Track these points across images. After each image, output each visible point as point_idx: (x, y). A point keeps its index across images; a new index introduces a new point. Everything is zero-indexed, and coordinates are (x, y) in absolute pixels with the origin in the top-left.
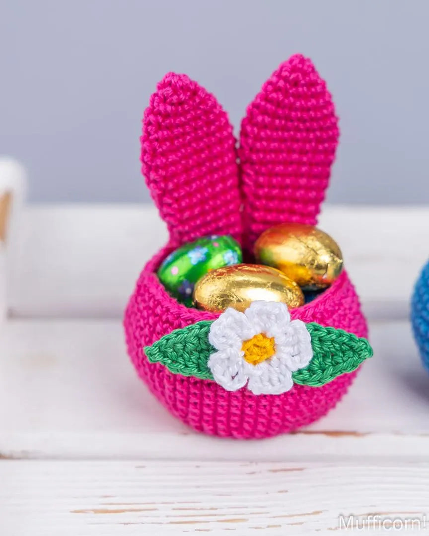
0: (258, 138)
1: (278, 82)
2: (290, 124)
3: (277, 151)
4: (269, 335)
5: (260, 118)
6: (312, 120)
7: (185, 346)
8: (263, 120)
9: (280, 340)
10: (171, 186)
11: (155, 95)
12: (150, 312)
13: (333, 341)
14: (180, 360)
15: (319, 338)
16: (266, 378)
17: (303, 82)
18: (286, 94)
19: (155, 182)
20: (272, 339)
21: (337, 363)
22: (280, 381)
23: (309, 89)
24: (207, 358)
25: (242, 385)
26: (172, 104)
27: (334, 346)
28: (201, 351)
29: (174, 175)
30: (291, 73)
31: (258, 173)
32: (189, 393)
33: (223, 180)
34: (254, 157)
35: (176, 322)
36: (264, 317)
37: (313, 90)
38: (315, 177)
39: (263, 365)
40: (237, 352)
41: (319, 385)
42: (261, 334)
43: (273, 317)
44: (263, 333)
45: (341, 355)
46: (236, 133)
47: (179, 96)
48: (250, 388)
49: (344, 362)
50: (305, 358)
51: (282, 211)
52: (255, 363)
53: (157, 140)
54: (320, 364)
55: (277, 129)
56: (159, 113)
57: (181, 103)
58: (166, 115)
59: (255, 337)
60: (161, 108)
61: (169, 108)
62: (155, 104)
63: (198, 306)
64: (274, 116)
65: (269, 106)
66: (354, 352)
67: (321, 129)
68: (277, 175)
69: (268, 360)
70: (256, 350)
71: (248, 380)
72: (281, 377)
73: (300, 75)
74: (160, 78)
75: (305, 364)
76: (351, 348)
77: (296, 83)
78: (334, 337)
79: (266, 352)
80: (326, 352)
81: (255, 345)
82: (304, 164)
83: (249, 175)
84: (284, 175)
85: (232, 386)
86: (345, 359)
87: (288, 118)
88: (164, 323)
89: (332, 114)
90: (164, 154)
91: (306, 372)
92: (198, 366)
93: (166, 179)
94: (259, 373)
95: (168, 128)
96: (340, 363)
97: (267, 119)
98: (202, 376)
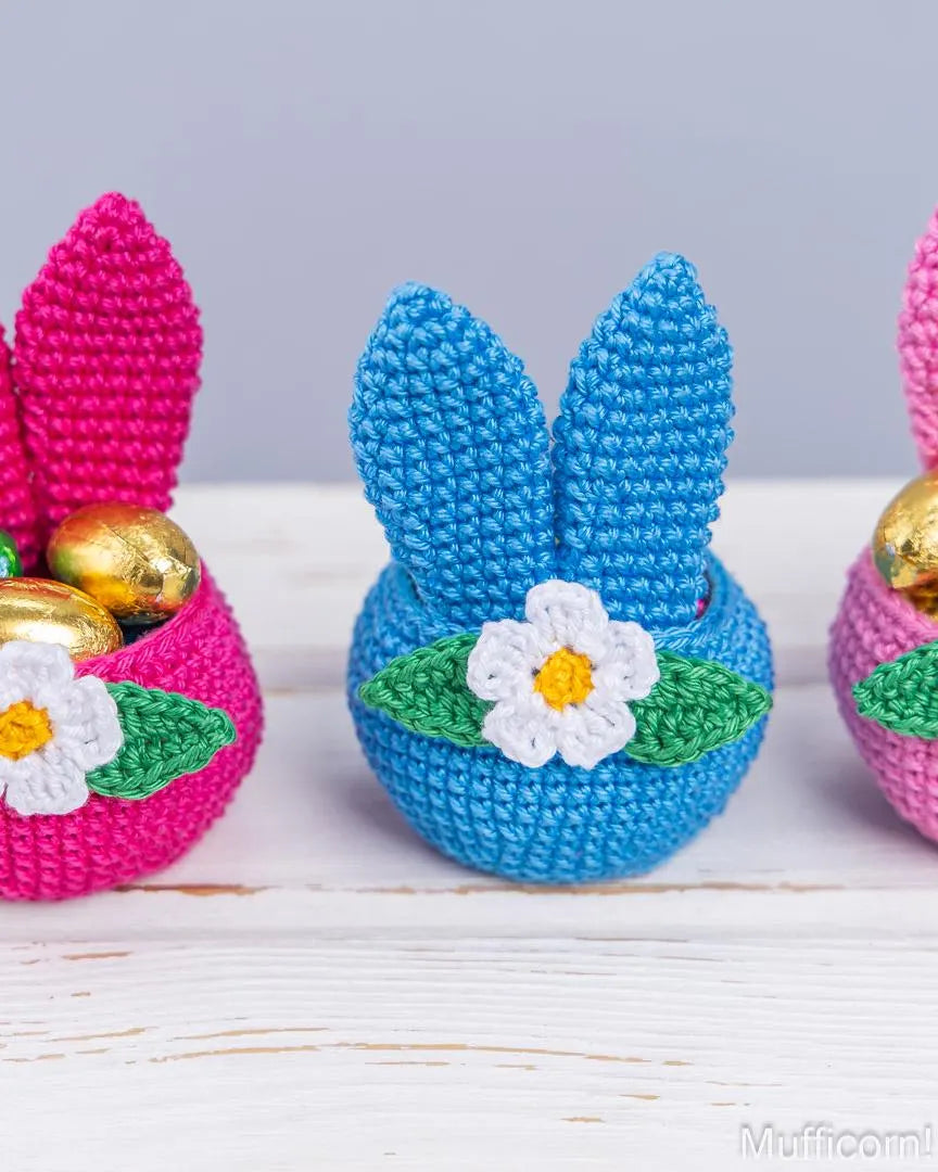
0: (44, 348)
1: (74, 244)
2: (102, 321)
4: (37, 705)
5: (45, 311)
6: (145, 312)
8: (51, 315)
9: (58, 712)
13: (162, 715)
15: (137, 708)
16: (38, 786)
17: (121, 243)
18: (92, 266)
20: (44, 712)
21: (171, 755)
22: (63, 788)
23: (134, 258)
27: (165, 725)
30: (97, 227)
31: (51, 412)
34: (41, 382)
36: (27, 672)
37: (142, 258)
38: (160, 418)
39: (32, 760)
41: (141, 797)
42: (25, 702)
43: (44, 671)
44: (28, 700)
45: (178, 740)
48: (10, 802)
49: (183, 752)
50: (110, 743)
51: (103, 483)
52: (16, 756)
54: (141, 756)
55: (79, 331)
59: (12, 707)
64: (72, 306)
65: (60, 288)
66: (200, 734)
67: (164, 330)
68: (87, 415)
69: (40, 750)
70: (15, 732)
71: (6, 786)
72: (67, 783)
73: (115, 230)
75: (109, 757)
76: (196, 727)
77: (107, 246)
78: (163, 707)
79: (34, 737)
80: (152, 735)
81: (15, 724)
82: (137, 395)
83: (35, 417)
84: (101, 416)
86: (184, 747)
87: (98, 311)
89: (185, 302)
91: (115, 772)
94: (25, 774)
96: (176, 755)
97: (59, 313)
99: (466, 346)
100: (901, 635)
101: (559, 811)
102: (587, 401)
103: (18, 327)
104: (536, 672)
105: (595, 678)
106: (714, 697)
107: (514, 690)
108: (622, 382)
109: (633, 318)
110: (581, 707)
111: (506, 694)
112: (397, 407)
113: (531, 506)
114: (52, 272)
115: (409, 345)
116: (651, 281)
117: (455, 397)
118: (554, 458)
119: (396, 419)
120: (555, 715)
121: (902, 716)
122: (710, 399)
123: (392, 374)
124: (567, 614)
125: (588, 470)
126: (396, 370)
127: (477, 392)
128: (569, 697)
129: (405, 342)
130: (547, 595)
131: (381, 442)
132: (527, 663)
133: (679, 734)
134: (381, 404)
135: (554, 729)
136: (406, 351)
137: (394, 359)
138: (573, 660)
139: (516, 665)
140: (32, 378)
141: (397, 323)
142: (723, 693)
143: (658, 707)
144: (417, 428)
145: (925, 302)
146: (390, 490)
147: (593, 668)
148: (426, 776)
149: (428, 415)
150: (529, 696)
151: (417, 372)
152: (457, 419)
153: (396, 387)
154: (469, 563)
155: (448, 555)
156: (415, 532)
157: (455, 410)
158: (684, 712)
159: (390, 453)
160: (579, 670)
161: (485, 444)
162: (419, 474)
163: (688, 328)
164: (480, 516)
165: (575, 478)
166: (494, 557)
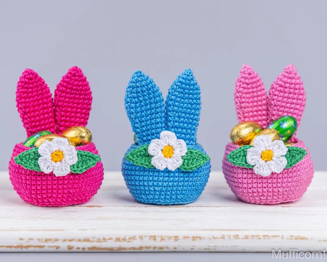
0: (61, 96)
1: (68, 75)
2: (73, 91)
3: (69, 102)
4: (61, 151)
5: (61, 88)
6: (81, 90)
7: (29, 156)
8: (63, 89)
9: (65, 152)
10: (27, 111)
11: (21, 76)
14: (28, 163)
15: (80, 154)
16: (60, 169)
18: (71, 79)
19: (21, 108)
20: (62, 152)
21: (88, 164)
22: (65, 170)
24: (38, 160)
25: (51, 171)
27: (86, 158)
28: (35, 159)
32: (31, 180)
33: (48, 113)
34: (60, 103)
36: (59, 144)
37: (81, 78)
38: (83, 113)
39: (59, 163)
40: (49, 157)
41: (81, 173)
43: (62, 144)
44: (59, 150)
45: (89, 161)
46: (53, 97)
47: (30, 76)
48: (54, 173)
50: (75, 160)
52: (56, 162)
53: (21, 92)
54: (81, 165)
55: (68, 93)
56: (23, 82)
57: (31, 79)
58: (25, 83)
59: (56, 151)
60: (24, 80)
61: (27, 80)
62: (21, 79)
64: (67, 88)
65: (64, 84)
66: (94, 159)
67: (85, 95)
68: (68, 112)
69: (61, 161)
70: (56, 157)
71: (53, 169)
72: (66, 168)
75: (75, 163)
77: (74, 75)
78: (86, 154)
79: (60, 157)
80: (83, 160)
81: (56, 155)
82: (79, 108)
83: (58, 111)
84: (71, 112)
85: (47, 171)
87: (72, 89)
89: (89, 89)
90: (24, 98)
91: (76, 168)
92: (34, 165)
93: (25, 108)
94: (57, 166)
95: (26, 88)
97: (64, 89)
98: (35, 169)
99: (148, 81)
101: (167, 183)
102: (172, 95)
103: (55, 93)
104: (162, 150)
105: (174, 152)
106: (198, 157)
107: (158, 153)
108: (178, 92)
110: (171, 158)
111: (156, 154)
112: (135, 95)
113: (161, 117)
114: (63, 81)
116: (184, 73)
117: (146, 93)
119: (134, 98)
120: (166, 159)
121: (237, 161)
122: (196, 99)
123: (133, 88)
124: (168, 137)
125: (172, 109)
126: (134, 87)
127: (150, 92)
128: (169, 156)
129: (136, 81)
130: (164, 133)
131: (131, 103)
132: (161, 148)
133: (192, 164)
134: (131, 95)
135: (166, 162)
136: (136, 83)
137: (134, 85)
138: (169, 147)
139: (158, 148)
140: (58, 103)
141: (135, 77)
143: (187, 159)
144: (138, 99)
145: (239, 89)
146: (133, 113)
147: (174, 150)
148: (139, 178)
149: (140, 97)
150: (161, 154)
151: (138, 87)
152: (146, 98)
153: (134, 90)
154: (148, 131)
155: (144, 129)
156: (137, 123)
157: (146, 95)
158: (192, 160)
159: (133, 105)
160: (171, 150)
161: (152, 103)
162: (138, 110)
163: (192, 83)
164: (151, 120)
165: (170, 111)
166: (153, 129)
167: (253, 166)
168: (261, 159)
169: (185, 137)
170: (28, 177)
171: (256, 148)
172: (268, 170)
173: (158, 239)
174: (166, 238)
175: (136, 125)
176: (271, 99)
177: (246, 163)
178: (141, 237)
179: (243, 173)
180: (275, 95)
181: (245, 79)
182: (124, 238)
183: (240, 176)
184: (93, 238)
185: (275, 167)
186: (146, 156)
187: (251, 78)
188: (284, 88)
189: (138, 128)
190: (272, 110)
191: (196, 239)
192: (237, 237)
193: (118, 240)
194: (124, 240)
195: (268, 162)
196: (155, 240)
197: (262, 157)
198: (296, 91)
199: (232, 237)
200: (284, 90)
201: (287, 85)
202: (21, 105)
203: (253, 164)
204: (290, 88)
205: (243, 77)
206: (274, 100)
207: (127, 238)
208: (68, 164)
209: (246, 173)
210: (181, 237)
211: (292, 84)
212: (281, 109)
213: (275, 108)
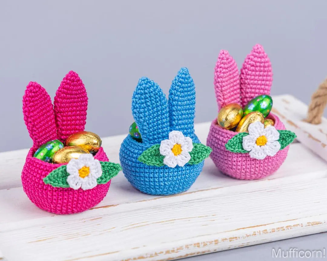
0: (62, 103)
1: (67, 81)
2: (72, 96)
4: (87, 166)
5: (62, 95)
7: (58, 176)
9: (91, 167)
10: (36, 123)
11: (26, 90)
12: (38, 169)
13: (108, 166)
14: (56, 181)
15: (103, 166)
16: (87, 183)
17: (76, 80)
18: (70, 85)
20: (88, 168)
21: (110, 174)
22: (92, 183)
24: (66, 178)
25: (80, 186)
26: (34, 92)
27: (108, 168)
28: (63, 177)
29: (36, 119)
30: (71, 77)
31: (62, 116)
32: (58, 195)
33: (51, 120)
34: (61, 110)
35: (50, 170)
36: (85, 160)
38: (82, 115)
39: (86, 178)
40: (77, 174)
41: (105, 183)
42: (85, 166)
43: (88, 159)
45: (111, 171)
47: (36, 89)
48: (82, 188)
49: (113, 173)
50: (100, 173)
52: (83, 177)
53: (30, 106)
54: (105, 175)
55: (68, 99)
56: (30, 96)
57: (37, 92)
58: (32, 97)
59: (83, 168)
60: (30, 94)
61: (33, 94)
62: (28, 93)
63: (56, 163)
64: (67, 94)
65: (65, 90)
66: (115, 169)
67: (82, 97)
69: (88, 176)
70: (83, 173)
71: (82, 185)
73: (74, 77)
74: (27, 84)
75: (100, 176)
76: (114, 168)
77: (73, 81)
78: (108, 165)
79: (87, 173)
80: (106, 170)
81: (83, 171)
84: (71, 116)
85: (76, 188)
86: (113, 172)
87: (71, 94)
88: (45, 171)
89: (85, 91)
90: (32, 112)
91: (100, 179)
92: (63, 183)
94: (85, 181)
95: (33, 102)
96: (111, 174)
97: (65, 95)
98: (64, 186)
99: (155, 87)
100: (229, 136)
101: (176, 177)
102: (175, 96)
104: (172, 149)
105: (182, 149)
106: (202, 150)
107: (169, 153)
108: (180, 92)
109: (181, 79)
110: (180, 155)
111: (167, 154)
112: (143, 101)
113: (166, 118)
114: (61, 87)
115: (145, 89)
116: (182, 73)
117: (153, 98)
118: (169, 108)
119: (143, 103)
120: (176, 157)
121: (234, 149)
122: (192, 94)
123: (142, 94)
124: (176, 137)
125: (176, 109)
126: (143, 94)
127: (157, 96)
128: (178, 153)
129: (144, 88)
130: (172, 134)
131: (140, 108)
132: (170, 147)
133: (197, 158)
134: (140, 101)
135: (176, 160)
136: (144, 90)
137: (142, 91)
138: (178, 146)
139: (168, 148)
141: (142, 84)
142: (204, 149)
143: (193, 153)
144: (146, 104)
145: (220, 74)
146: (141, 118)
147: (181, 147)
148: (149, 175)
149: (148, 102)
150: (171, 154)
151: (147, 93)
152: (153, 102)
153: (143, 97)
154: (155, 131)
155: (151, 130)
156: (145, 126)
157: (153, 100)
158: (197, 153)
159: (142, 110)
160: (179, 148)
161: (158, 106)
162: (147, 114)
163: (189, 81)
164: (157, 121)
165: (174, 111)
166: (160, 129)
167: (249, 152)
168: (256, 145)
169: (187, 131)
170: (54, 193)
171: (251, 135)
172: (263, 154)
173: (201, 245)
174: (208, 244)
175: (145, 128)
176: (245, 79)
177: (242, 149)
178: (187, 247)
179: (237, 157)
180: (248, 75)
181: (224, 64)
182: (173, 250)
183: (235, 159)
184: (146, 254)
185: (269, 151)
186: (156, 155)
187: (229, 63)
188: (255, 67)
189: (146, 130)
190: (246, 89)
191: (233, 239)
192: (265, 231)
193: (168, 252)
194: (173, 251)
195: (262, 147)
196: (199, 246)
197: (257, 142)
198: (266, 69)
199: (261, 233)
200: (255, 69)
201: (258, 64)
202: (31, 118)
203: (249, 150)
204: (260, 67)
205: (223, 63)
206: (247, 79)
207: (175, 249)
208: (94, 177)
209: (240, 157)
210: (220, 240)
211: (262, 63)
212: (254, 86)
213: (249, 86)
